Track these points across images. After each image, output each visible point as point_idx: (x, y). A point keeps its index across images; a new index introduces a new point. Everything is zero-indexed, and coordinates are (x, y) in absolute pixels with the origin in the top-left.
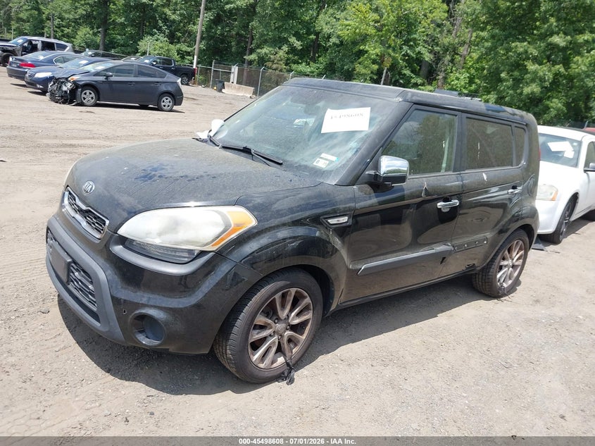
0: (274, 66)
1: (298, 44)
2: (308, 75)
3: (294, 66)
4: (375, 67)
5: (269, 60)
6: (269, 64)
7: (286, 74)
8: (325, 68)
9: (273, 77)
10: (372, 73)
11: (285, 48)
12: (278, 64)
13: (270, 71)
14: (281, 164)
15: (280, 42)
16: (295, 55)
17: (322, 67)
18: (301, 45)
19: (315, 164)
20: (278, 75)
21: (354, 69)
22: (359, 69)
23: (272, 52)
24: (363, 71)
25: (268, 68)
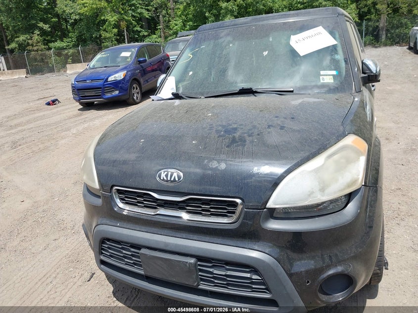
0: (35, 48)
1: (46, 27)
2: (66, 49)
3: (52, 45)
4: (116, 30)
5: (28, 44)
6: (30, 48)
7: (47, 52)
8: (77, 40)
9: (38, 57)
10: (115, 35)
11: (37, 32)
12: (37, 46)
13: (33, 53)
14: (292, 91)
15: (32, 29)
16: (47, 36)
17: (74, 39)
18: (49, 27)
19: (322, 81)
20: (41, 55)
21: (101, 36)
22: (104, 34)
23: (29, 38)
24: (108, 35)
25: (30, 50)
